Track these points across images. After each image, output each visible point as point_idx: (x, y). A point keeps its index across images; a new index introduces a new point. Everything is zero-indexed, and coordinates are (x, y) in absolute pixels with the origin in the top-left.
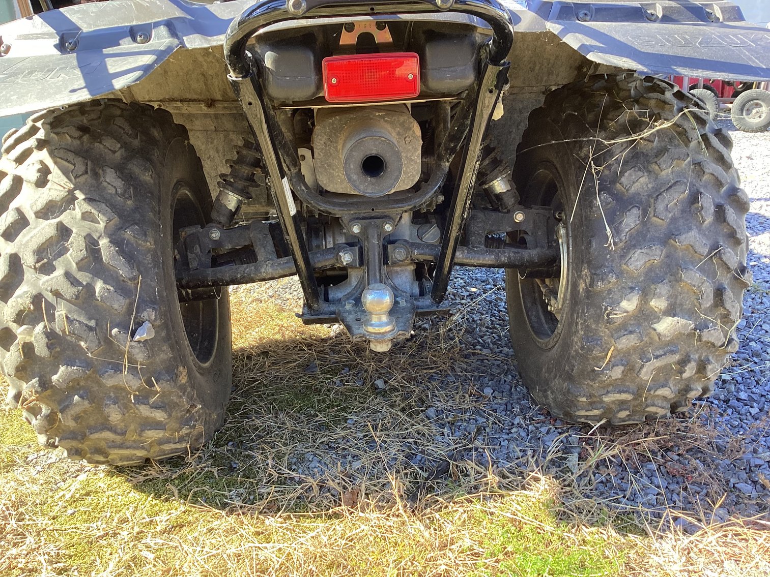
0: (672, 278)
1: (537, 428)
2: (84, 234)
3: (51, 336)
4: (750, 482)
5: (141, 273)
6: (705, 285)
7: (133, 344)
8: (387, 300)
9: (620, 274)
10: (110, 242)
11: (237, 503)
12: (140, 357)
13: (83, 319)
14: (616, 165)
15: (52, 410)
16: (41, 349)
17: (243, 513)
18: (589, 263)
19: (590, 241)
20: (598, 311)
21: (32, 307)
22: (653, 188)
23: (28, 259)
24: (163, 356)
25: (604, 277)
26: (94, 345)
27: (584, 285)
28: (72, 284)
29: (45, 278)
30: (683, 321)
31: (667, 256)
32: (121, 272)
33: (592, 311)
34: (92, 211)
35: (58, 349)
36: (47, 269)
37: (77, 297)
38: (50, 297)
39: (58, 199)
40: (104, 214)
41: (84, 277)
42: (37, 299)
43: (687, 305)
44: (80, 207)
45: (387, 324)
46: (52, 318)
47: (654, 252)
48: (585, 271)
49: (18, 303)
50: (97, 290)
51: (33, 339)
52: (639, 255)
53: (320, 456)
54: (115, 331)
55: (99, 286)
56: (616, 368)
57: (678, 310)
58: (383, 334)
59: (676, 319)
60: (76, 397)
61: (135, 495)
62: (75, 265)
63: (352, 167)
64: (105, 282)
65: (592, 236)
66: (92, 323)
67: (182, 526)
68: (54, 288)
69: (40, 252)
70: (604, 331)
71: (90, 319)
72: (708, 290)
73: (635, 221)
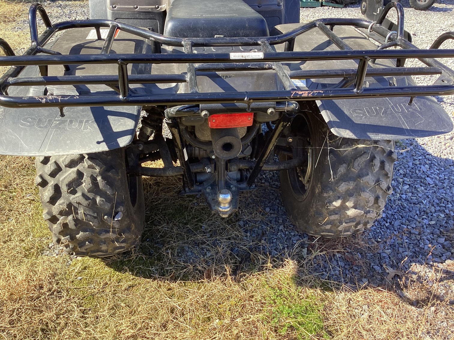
0: (357, 194)
1: (290, 233)
2: (90, 175)
3: (77, 221)
4: (379, 265)
5: (116, 190)
6: (371, 198)
7: (114, 222)
8: (229, 197)
9: (334, 190)
10: (102, 178)
11: (157, 276)
12: (117, 226)
13: (91, 213)
14: (338, 141)
15: (74, 246)
16: (72, 225)
17: (160, 280)
18: (321, 183)
19: (323, 174)
20: (323, 204)
21: (67, 210)
22: (354, 154)
23: (64, 189)
24: (126, 223)
25: (328, 192)
26: (96, 224)
27: (318, 191)
28: (86, 199)
29: (72, 197)
30: (359, 211)
31: (356, 185)
32: (108, 192)
33: (320, 203)
34: (93, 164)
35: (80, 225)
36: (74, 192)
37: (89, 205)
38: (76, 205)
39: (76, 158)
40: (98, 166)
41: (91, 195)
42: (70, 205)
43: (362, 204)
44: (87, 163)
45: (228, 207)
46: (77, 213)
47: (351, 184)
48: (319, 185)
49: (60, 207)
50: (98, 201)
51: (68, 221)
52: (344, 185)
53: (191, 248)
54: (106, 217)
55: (98, 199)
56: (328, 225)
57: (358, 206)
58: (226, 212)
59: (356, 210)
60: (87, 242)
61: (107, 269)
62: (86, 190)
63: (218, 147)
64: (101, 197)
65: (324, 172)
66: (95, 215)
67: (133, 287)
68: (78, 201)
69: (69, 185)
70: (325, 211)
71: (94, 213)
72: (372, 199)
73: (344, 170)
